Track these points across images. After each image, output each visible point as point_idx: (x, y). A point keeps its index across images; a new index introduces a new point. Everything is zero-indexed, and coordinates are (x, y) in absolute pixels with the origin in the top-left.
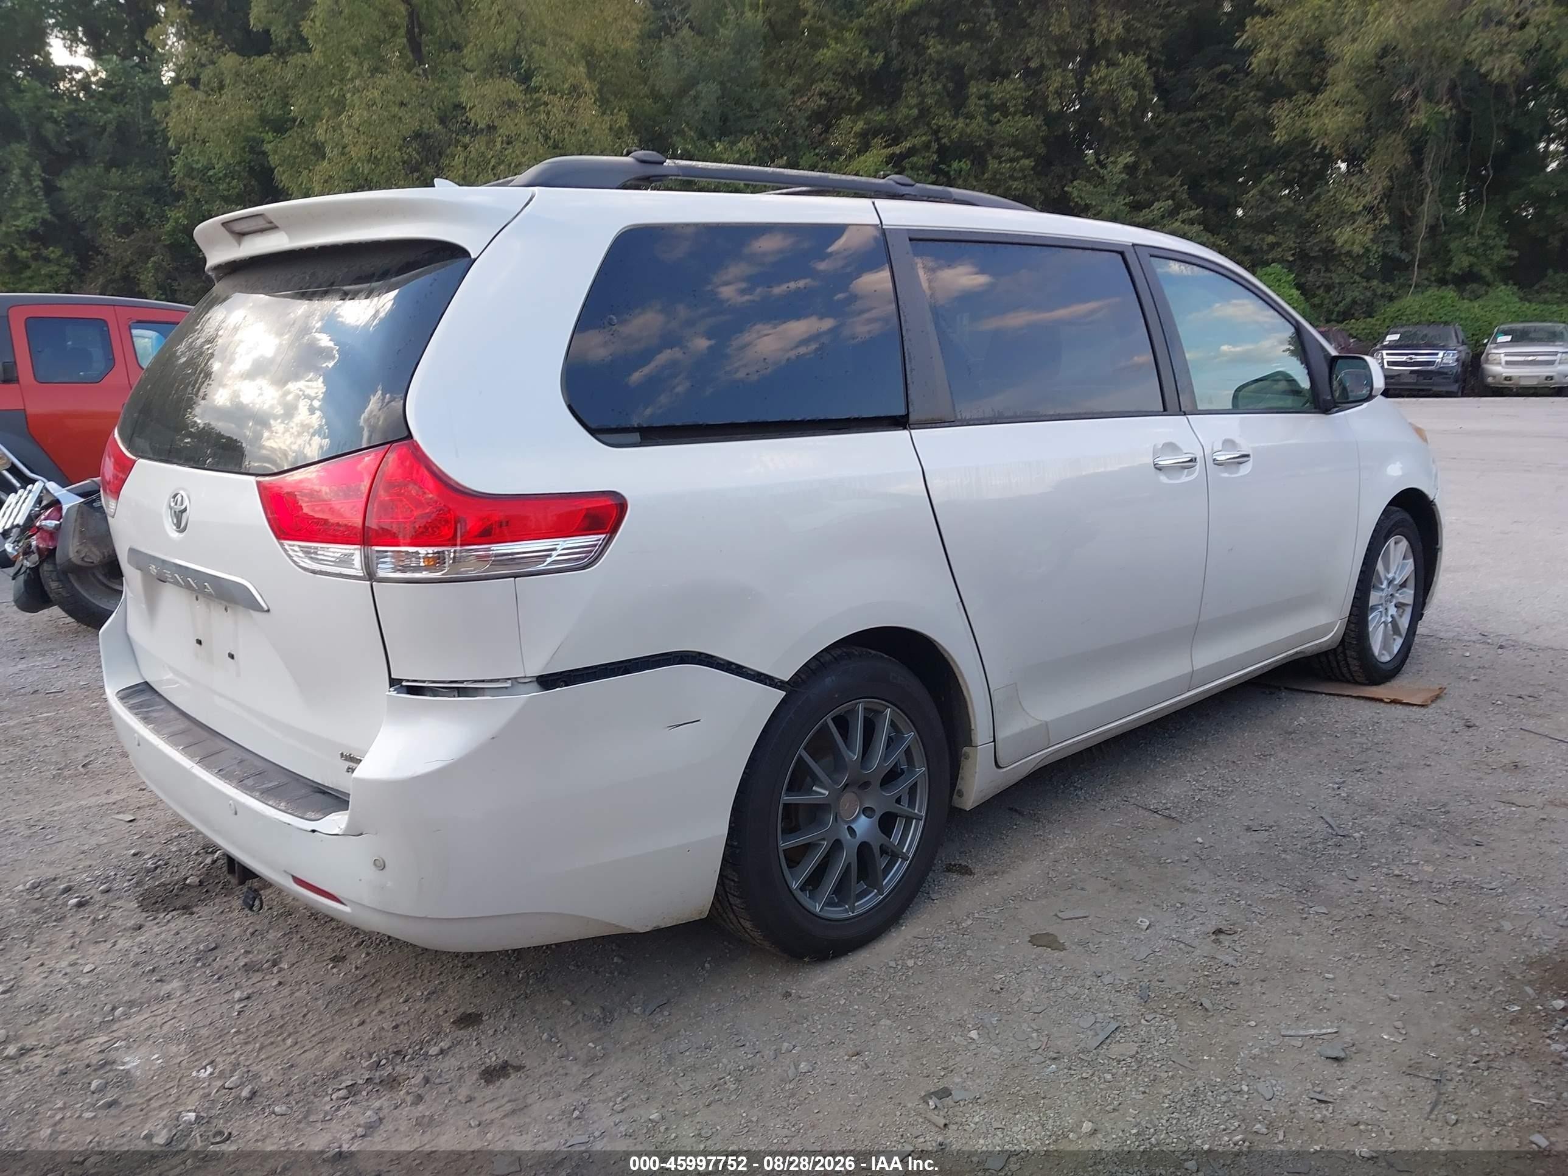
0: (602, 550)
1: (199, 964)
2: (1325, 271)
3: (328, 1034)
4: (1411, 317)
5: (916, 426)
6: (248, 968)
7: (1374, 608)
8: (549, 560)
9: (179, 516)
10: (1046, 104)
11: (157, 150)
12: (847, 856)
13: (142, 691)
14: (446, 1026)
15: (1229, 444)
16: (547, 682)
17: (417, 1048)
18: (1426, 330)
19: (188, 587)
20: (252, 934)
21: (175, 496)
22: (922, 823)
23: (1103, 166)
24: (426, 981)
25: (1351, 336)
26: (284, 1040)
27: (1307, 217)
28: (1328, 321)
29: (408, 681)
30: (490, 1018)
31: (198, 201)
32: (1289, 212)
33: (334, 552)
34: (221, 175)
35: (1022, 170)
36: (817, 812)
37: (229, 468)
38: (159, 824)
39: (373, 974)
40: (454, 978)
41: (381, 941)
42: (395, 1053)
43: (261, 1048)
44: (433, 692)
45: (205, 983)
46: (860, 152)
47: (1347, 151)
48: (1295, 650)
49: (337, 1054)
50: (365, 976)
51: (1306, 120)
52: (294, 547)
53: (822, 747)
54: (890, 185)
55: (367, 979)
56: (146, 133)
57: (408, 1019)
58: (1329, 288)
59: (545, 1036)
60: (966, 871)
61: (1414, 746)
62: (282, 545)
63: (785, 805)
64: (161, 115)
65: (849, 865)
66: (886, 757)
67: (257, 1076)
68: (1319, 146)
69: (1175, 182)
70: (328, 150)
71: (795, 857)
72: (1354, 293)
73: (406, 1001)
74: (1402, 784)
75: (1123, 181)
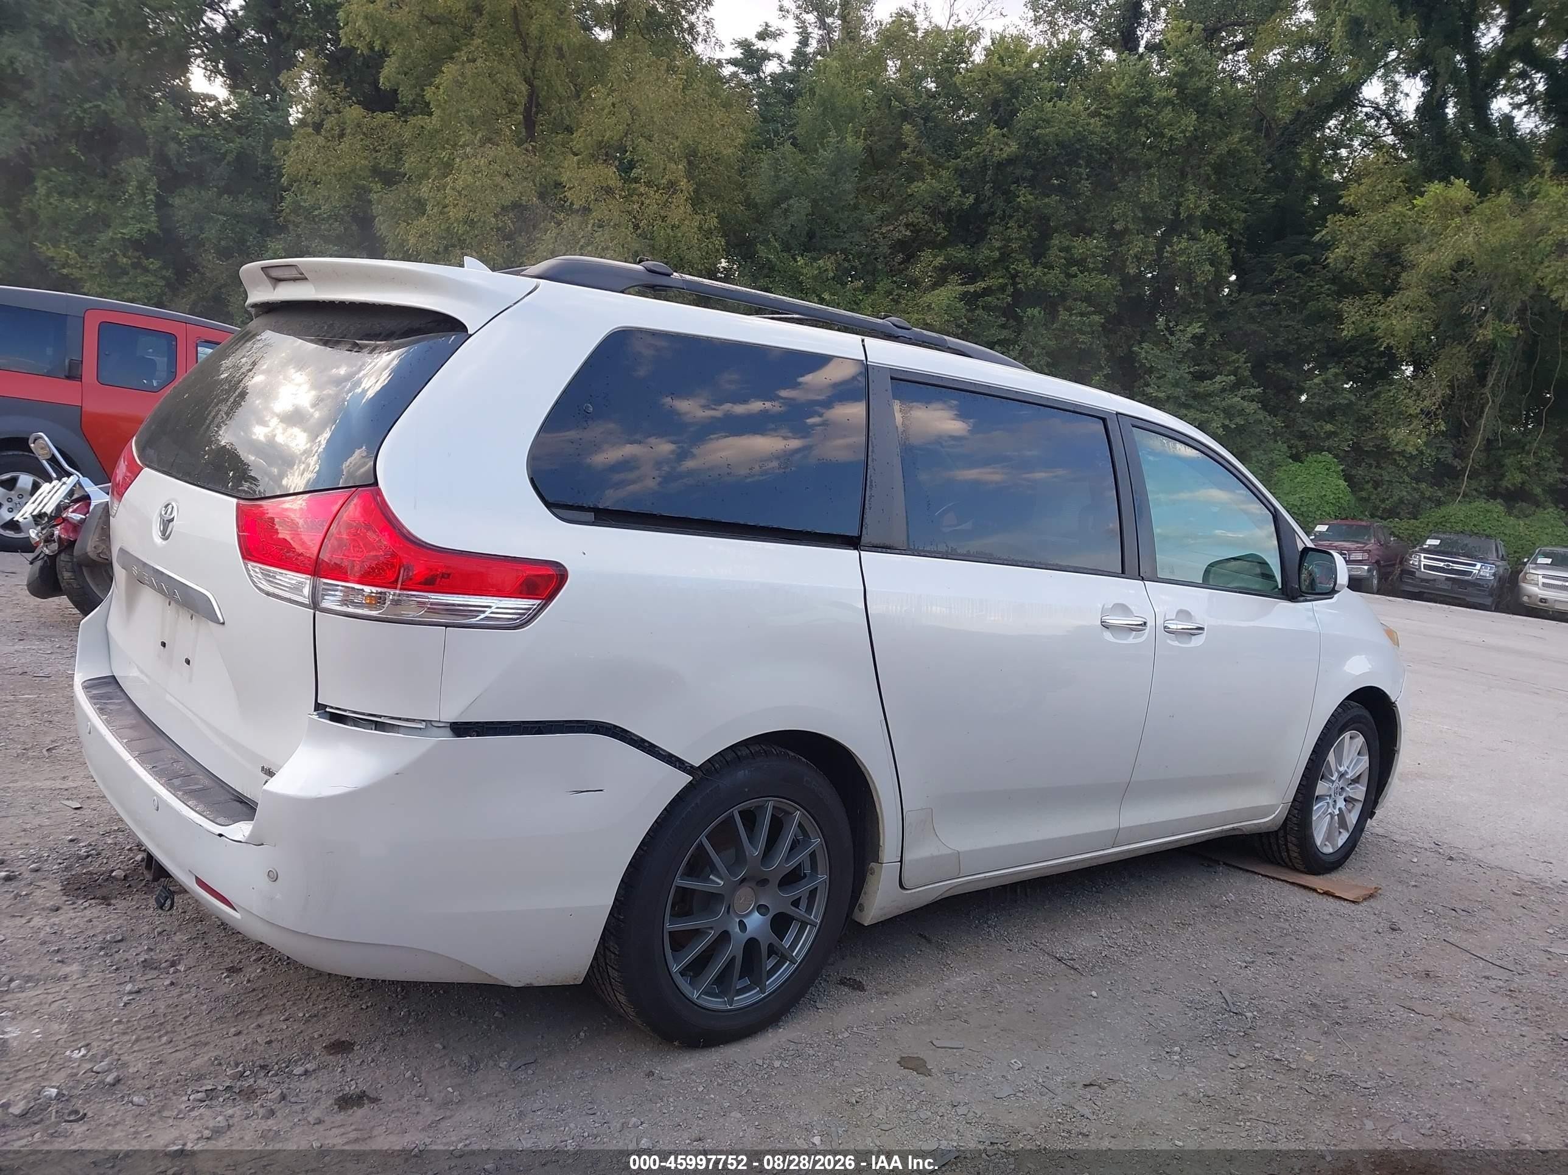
0: (535, 615)
1: (102, 953)
2: (1376, 467)
3: (203, 1038)
4: (1454, 525)
5: (867, 548)
6: (146, 965)
7: (1319, 798)
8: (482, 616)
9: (166, 523)
10: (1124, 266)
11: (270, 184)
12: (735, 948)
13: (107, 684)
14: (317, 1049)
15: (1183, 614)
16: (460, 729)
17: (284, 1065)
18: (1467, 540)
19: (161, 591)
20: (160, 934)
21: (166, 506)
22: (815, 930)
23: (1172, 334)
24: (311, 1004)
25: (1392, 534)
26: (160, 1037)
27: (1366, 413)
28: (1372, 516)
29: (332, 708)
30: (361, 1048)
31: (299, 236)
32: (1350, 404)
33: (290, 579)
34: (325, 216)
35: (1090, 325)
36: (712, 900)
37: (217, 488)
38: (103, 816)
39: (263, 989)
40: (339, 1006)
41: (280, 959)
42: (261, 1066)
43: (137, 1040)
44: (356, 722)
45: (103, 971)
46: (935, 286)
47: (1411, 354)
48: (1232, 826)
49: (206, 1058)
50: (254, 990)
51: (1375, 319)
52: (255, 568)
53: (725, 837)
54: (888, 326)
55: (254, 993)
56: (263, 166)
57: (284, 1036)
58: (1377, 485)
59: (408, 1074)
60: (859, 987)
61: (1333, 939)
62: (246, 565)
63: (677, 887)
64: (280, 153)
65: (734, 958)
66: (788, 859)
67: (125, 1065)
68: (1385, 345)
69: (1239, 359)
70: (428, 208)
71: (680, 941)
72: (1401, 492)
73: (287, 1020)
74: (1309, 974)
75: (1189, 350)
